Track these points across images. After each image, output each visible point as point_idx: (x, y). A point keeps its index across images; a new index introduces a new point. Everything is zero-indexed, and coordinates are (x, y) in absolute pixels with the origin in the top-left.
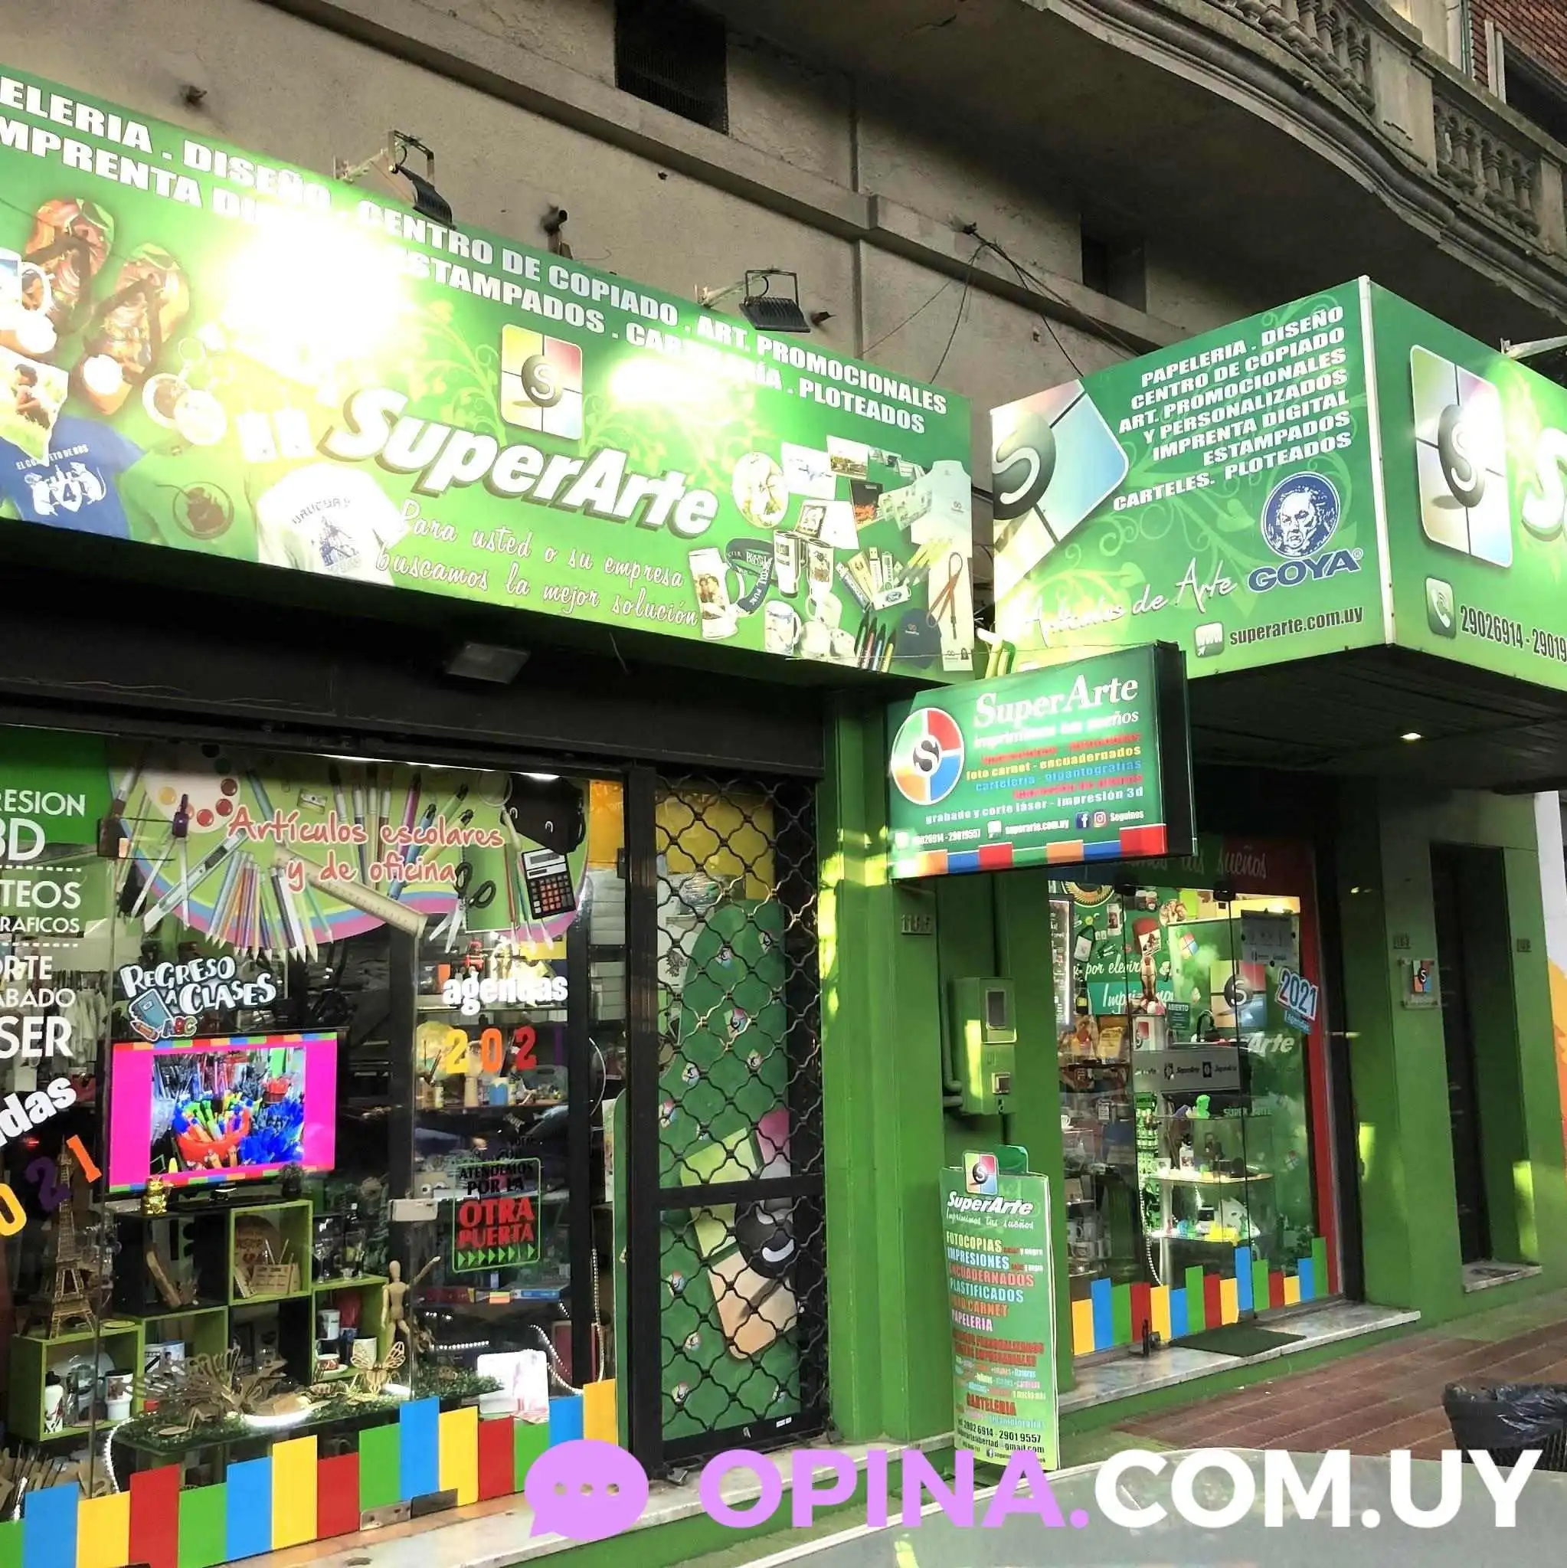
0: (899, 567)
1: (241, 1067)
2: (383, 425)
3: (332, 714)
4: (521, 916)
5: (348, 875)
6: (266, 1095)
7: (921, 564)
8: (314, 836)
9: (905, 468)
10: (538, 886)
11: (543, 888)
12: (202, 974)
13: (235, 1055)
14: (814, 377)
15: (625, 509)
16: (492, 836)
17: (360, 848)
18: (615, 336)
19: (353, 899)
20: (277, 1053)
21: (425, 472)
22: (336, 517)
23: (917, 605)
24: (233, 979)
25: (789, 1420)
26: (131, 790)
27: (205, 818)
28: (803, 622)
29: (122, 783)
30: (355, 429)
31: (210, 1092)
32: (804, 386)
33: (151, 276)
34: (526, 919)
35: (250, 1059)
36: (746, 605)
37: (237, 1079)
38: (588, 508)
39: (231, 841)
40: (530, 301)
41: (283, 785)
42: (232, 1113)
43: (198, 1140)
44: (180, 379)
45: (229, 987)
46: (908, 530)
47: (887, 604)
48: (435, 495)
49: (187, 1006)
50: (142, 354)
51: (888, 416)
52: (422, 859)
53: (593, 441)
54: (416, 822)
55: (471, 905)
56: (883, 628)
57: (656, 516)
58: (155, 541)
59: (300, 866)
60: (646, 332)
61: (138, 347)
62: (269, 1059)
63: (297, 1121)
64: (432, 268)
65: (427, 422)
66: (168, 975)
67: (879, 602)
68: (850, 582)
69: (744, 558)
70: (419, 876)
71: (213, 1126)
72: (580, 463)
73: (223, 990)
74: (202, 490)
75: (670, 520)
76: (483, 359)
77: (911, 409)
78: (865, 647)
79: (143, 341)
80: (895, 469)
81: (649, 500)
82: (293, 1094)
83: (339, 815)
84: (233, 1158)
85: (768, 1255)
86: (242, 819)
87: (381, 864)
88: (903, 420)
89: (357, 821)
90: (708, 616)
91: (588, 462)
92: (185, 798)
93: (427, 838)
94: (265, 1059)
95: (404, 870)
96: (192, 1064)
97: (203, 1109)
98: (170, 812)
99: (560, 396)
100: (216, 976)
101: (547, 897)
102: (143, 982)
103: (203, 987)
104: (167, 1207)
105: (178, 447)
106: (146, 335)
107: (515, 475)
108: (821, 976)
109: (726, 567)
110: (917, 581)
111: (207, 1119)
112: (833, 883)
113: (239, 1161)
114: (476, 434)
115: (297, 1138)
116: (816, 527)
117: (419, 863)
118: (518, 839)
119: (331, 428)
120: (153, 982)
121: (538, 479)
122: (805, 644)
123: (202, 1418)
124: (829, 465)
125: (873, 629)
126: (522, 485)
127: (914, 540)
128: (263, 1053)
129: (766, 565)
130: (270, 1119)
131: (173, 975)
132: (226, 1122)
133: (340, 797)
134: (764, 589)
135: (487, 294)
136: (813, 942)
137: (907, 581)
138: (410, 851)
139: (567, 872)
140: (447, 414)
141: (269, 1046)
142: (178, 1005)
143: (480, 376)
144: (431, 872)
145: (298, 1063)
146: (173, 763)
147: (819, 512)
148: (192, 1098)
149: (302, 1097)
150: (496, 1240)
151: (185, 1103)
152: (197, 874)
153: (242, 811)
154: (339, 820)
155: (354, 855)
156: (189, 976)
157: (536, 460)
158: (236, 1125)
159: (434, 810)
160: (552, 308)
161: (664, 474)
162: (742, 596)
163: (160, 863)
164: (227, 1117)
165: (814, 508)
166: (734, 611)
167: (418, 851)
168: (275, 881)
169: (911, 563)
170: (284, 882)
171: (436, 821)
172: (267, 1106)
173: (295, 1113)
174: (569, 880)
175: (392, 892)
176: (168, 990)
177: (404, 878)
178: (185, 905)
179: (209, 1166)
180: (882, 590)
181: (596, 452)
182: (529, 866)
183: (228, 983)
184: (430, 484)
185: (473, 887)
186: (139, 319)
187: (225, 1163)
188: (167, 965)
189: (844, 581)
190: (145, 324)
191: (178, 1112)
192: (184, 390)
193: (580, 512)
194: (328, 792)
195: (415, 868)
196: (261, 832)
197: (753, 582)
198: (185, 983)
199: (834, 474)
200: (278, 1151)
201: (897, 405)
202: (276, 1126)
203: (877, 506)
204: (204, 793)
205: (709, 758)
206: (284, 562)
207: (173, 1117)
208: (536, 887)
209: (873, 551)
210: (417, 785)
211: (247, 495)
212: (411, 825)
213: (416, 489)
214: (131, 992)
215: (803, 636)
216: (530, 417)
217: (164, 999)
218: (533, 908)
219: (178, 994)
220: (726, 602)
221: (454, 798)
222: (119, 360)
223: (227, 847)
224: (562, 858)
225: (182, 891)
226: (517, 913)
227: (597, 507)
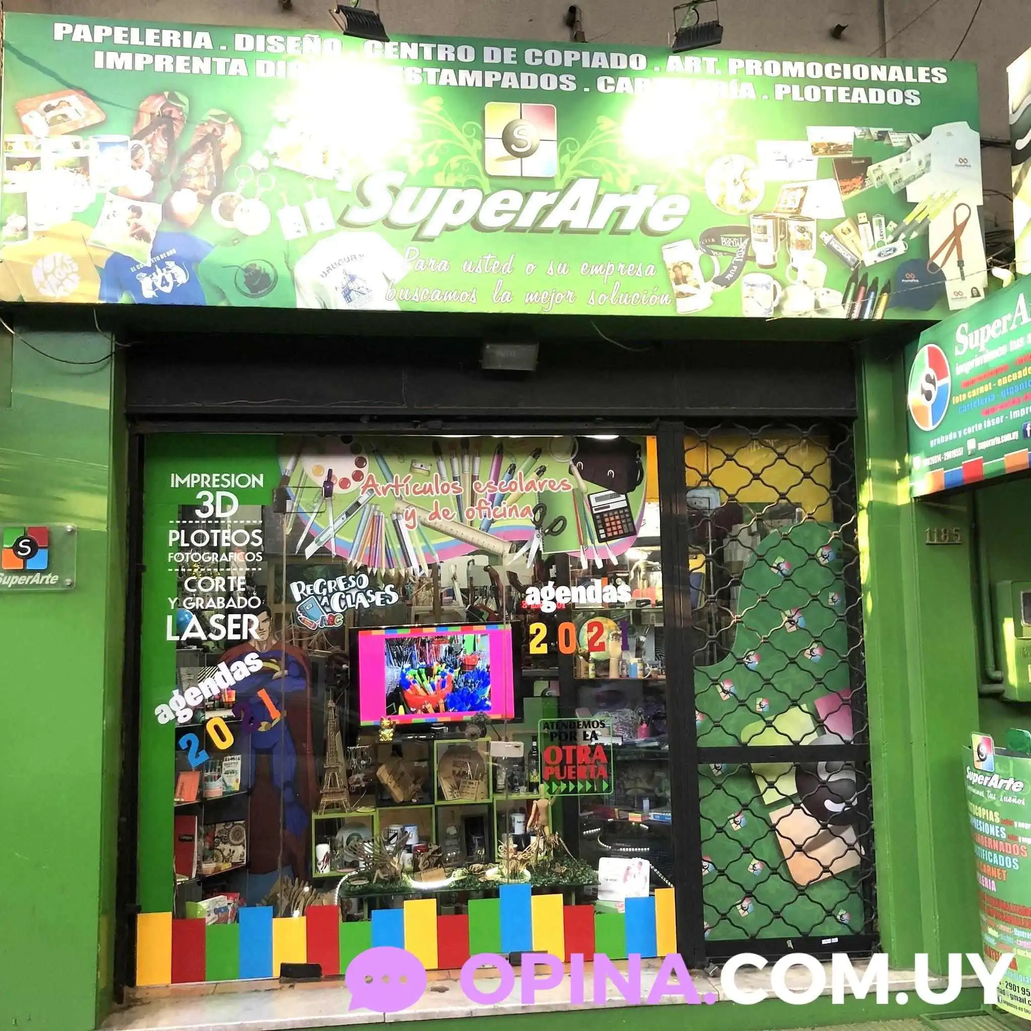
0: (893, 225)
1: (444, 647)
2: (389, 196)
3: (405, 406)
4: (589, 541)
5: (449, 516)
6: (463, 666)
7: (919, 220)
8: (424, 491)
9: (897, 139)
10: (603, 518)
11: (607, 520)
12: (346, 586)
13: (440, 638)
14: (791, 81)
15: (599, 222)
16: (563, 484)
17: (458, 497)
18: (587, 90)
19: (454, 532)
20: (469, 637)
21: (423, 225)
22: (353, 268)
23: (915, 255)
24: (367, 589)
25: (836, 940)
26: (293, 469)
27: (344, 483)
28: (784, 286)
29: (287, 465)
30: (366, 203)
31: (424, 663)
32: (781, 90)
33: (215, 130)
34: (593, 542)
35: (451, 642)
36: (722, 281)
37: (442, 654)
38: (564, 227)
39: (363, 498)
40: (509, 80)
41: (399, 458)
42: (440, 677)
43: (417, 694)
44: (237, 194)
45: (365, 594)
46: (904, 191)
47: (880, 260)
48: (431, 240)
49: (336, 606)
50: (210, 183)
51: (876, 97)
52: (505, 504)
53: (568, 174)
54: (500, 477)
55: (546, 534)
56: (875, 282)
57: (630, 222)
58: (223, 304)
59: (413, 511)
60: (616, 81)
61: (207, 178)
62: (464, 641)
63: (486, 684)
64: (424, 76)
65: (424, 189)
66: (322, 587)
67: (870, 258)
68: (835, 246)
69: (718, 242)
70: (504, 514)
71: (427, 684)
72: (554, 196)
73: (361, 597)
74: (255, 265)
75: (643, 227)
76: (468, 132)
77: (904, 86)
78: (855, 298)
79: (210, 174)
80: (886, 142)
81: (622, 212)
82: (481, 665)
83: (441, 475)
84: (442, 707)
85: (829, 805)
86: (370, 483)
87: (474, 508)
88: (895, 98)
89: (455, 479)
90: (681, 295)
91: (563, 192)
92: (330, 471)
93: (510, 488)
94: (460, 642)
95: (492, 511)
96: (411, 645)
97: (420, 674)
98: (320, 481)
99: (538, 146)
100: (356, 586)
101: (611, 526)
102: (305, 591)
103: (346, 594)
104: (392, 737)
105: (239, 238)
106: (213, 169)
107: (498, 213)
108: (862, 582)
109: (700, 253)
110: (915, 235)
111: (423, 681)
112: (866, 505)
113: (446, 709)
114: (464, 189)
115: (486, 695)
116: (797, 206)
117: (503, 506)
118: (584, 485)
119: (348, 207)
120: (312, 592)
121: (518, 213)
122: (786, 305)
123: (382, 876)
124: (810, 150)
125: (864, 282)
126: (506, 219)
127: (910, 199)
128: (460, 638)
129: (743, 246)
130: (466, 682)
131: (326, 587)
132: (436, 683)
133: (442, 464)
134: (741, 266)
135: (471, 84)
136: (856, 554)
137: (903, 236)
138: (496, 498)
139: (628, 507)
140: (439, 179)
141: (463, 632)
142: (329, 606)
143: (467, 146)
144: (514, 512)
145: (484, 645)
146: (321, 449)
147: (800, 193)
148: (412, 667)
149: (488, 667)
150: (575, 775)
151: (408, 669)
152: (341, 521)
153: (370, 477)
154: (442, 479)
155: (453, 503)
156: (337, 587)
157: (516, 198)
158: (443, 686)
159: (514, 467)
160: (529, 82)
161: (636, 188)
162: (717, 274)
163: (314, 515)
164: (436, 679)
165: (795, 189)
166: (710, 288)
167: (503, 497)
168: (396, 523)
169: (907, 221)
170: (402, 523)
171: (517, 475)
172: (464, 673)
173: (484, 678)
174: (630, 512)
175: (483, 527)
176: (323, 597)
177: (492, 516)
178: (333, 540)
179: (425, 711)
180: (873, 248)
181: (570, 184)
182: (594, 503)
183: (364, 591)
184: (427, 232)
185: (548, 521)
186: (207, 160)
187: (437, 710)
188: (321, 580)
189: (829, 247)
190: (211, 162)
191: (403, 675)
192: (240, 200)
193: (557, 232)
194: (433, 461)
195: (500, 510)
196: (385, 491)
197: (728, 261)
198: (334, 592)
199: (816, 158)
200: (473, 704)
201: (886, 86)
202: (471, 687)
203: (865, 177)
204: (344, 467)
205: (731, 410)
206: (316, 305)
207: (400, 679)
208: (601, 520)
209: (862, 216)
210: (500, 450)
211: (287, 262)
212: (496, 479)
213: (416, 238)
214: (298, 598)
215: (783, 300)
216: (512, 167)
217: (320, 602)
218: (599, 535)
219: (329, 599)
220: (700, 281)
221: (530, 457)
222: (194, 190)
223: (360, 502)
224: (623, 497)
225: (330, 532)
226: (585, 537)
227: (572, 226)
